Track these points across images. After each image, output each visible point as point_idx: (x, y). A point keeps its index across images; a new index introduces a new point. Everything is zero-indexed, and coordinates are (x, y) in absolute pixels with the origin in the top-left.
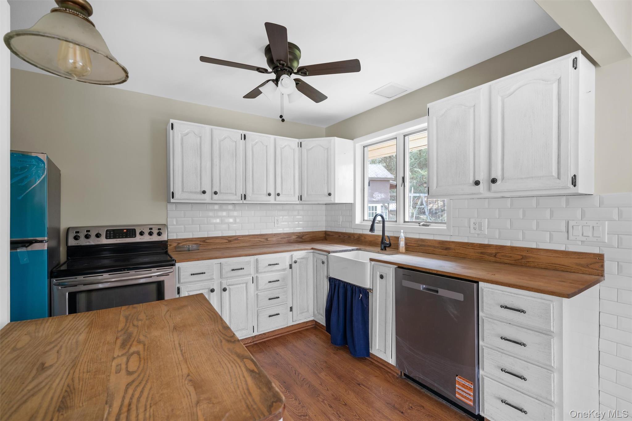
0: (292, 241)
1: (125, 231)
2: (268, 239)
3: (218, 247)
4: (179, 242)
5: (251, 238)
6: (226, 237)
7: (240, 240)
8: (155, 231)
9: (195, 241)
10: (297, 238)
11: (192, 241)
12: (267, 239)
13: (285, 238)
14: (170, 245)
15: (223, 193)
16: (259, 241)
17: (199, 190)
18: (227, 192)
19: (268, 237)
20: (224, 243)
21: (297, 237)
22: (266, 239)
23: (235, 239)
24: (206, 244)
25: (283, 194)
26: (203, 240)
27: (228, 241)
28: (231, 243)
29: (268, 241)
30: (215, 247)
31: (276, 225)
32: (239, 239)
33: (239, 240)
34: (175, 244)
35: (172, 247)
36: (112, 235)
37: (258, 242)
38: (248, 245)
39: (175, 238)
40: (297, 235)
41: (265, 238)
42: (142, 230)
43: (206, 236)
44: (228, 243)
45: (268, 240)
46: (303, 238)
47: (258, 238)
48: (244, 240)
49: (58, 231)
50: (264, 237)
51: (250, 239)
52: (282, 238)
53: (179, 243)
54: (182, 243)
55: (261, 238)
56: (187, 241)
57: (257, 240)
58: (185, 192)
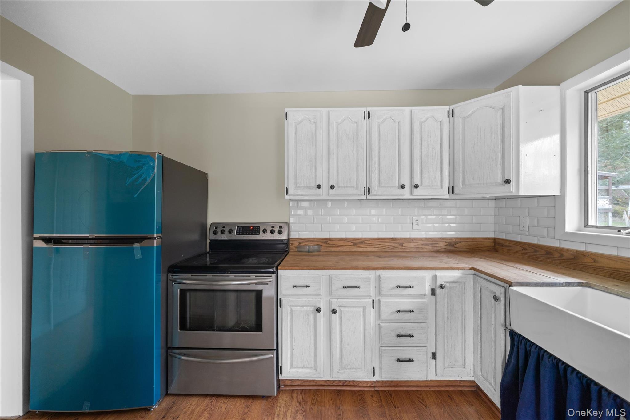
0: (438, 249)
1: (252, 228)
2: (404, 245)
3: (341, 250)
4: (301, 241)
5: (381, 242)
6: (350, 239)
7: (367, 243)
8: (277, 230)
9: (316, 241)
10: (446, 245)
11: (313, 241)
12: (402, 245)
13: (427, 245)
14: (292, 244)
16: (392, 246)
17: (313, 184)
18: (346, 186)
19: (404, 242)
20: (347, 246)
21: (446, 244)
23: (361, 243)
24: (327, 245)
25: (423, 185)
26: (324, 240)
27: (352, 244)
28: (356, 246)
29: (403, 247)
30: (338, 249)
31: (415, 227)
32: (366, 242)
34: (297, 244)
35: (293, 246)
36: (241, 231)
37: (389, 247)
38: (377, 250)
39: (297, 237)
40: (446, 242)
41: (399, 243)
42: (265, 227)
43: (328, 237)
44: (352, 246)
45: (403, 246)
46: (457, 246)
47: (389, 242)
48: (372, 244)
50: (397, 242)
51: (379, 243)
52: (423, 245)
53: (300, 243)
54: (303, 243)
55: (394, 243)
56: (308, 241)
57: (388, 245)
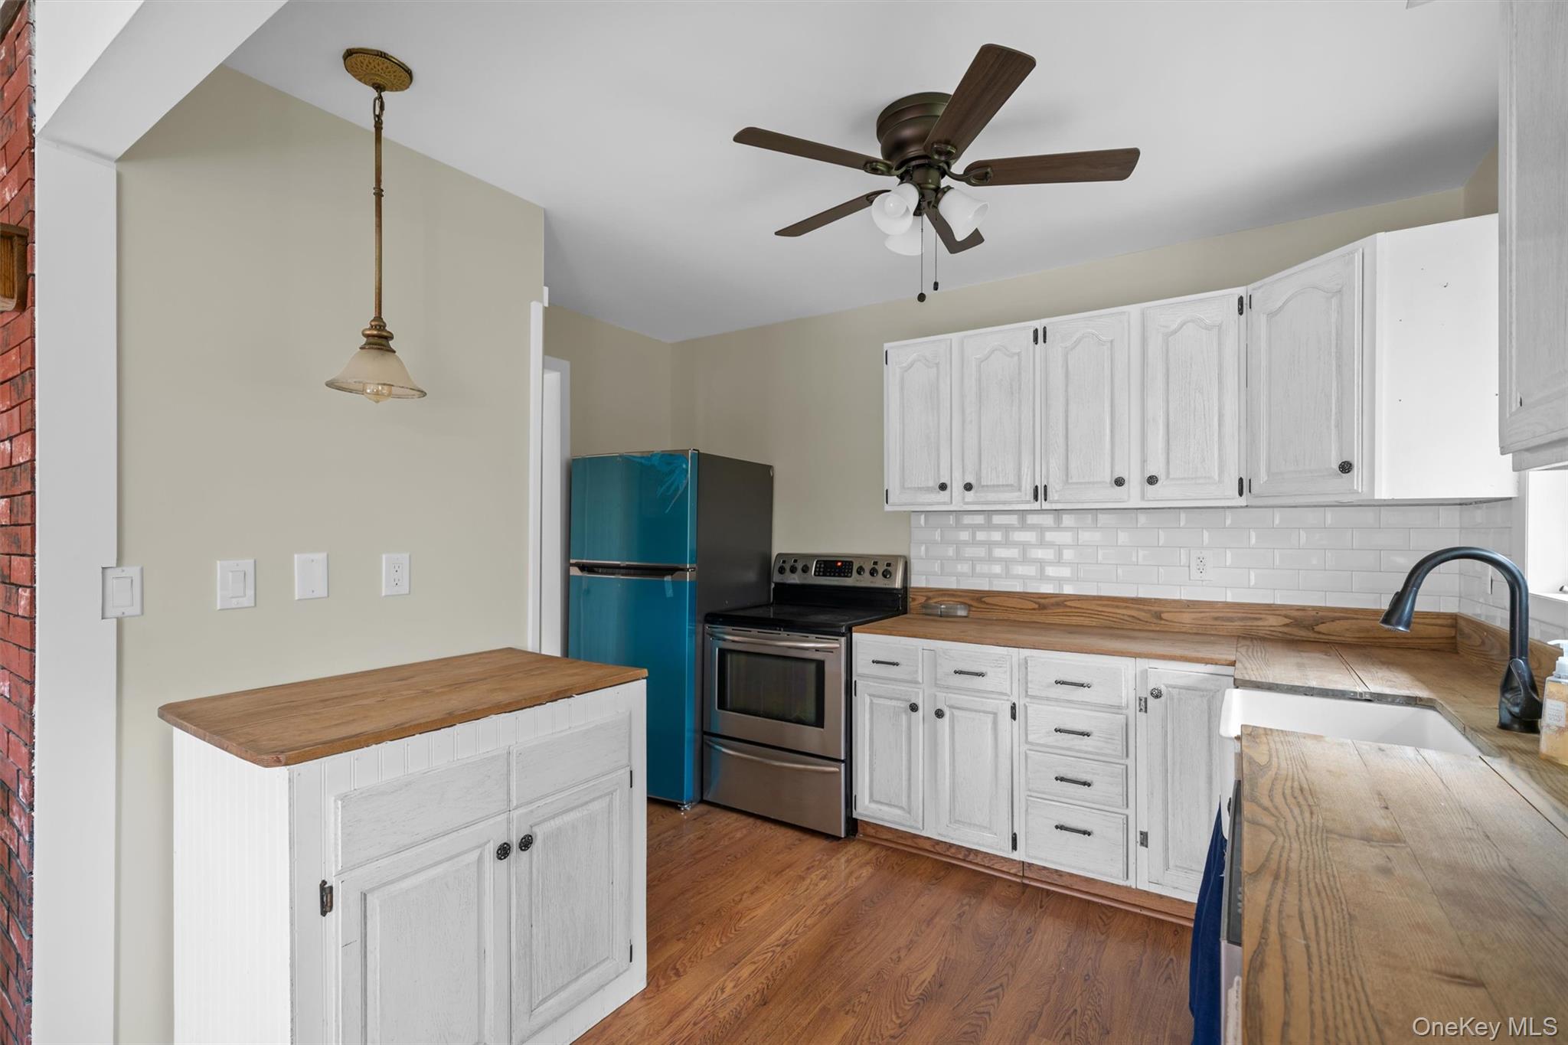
0: (1261, 633)
1: (839, 564)
2: (1164, 616)
3: (1012, 617)
4: (930, 594)
5: (1104, 606)
6: (1032, 596)
7: (1071, 607)
8: (881, 569)
9: (960, 596)
10: (1286, 625)
11: (953, 595)
12: (1158, 616)
13: (1230, 620)
14: (914, 600)
15: (987, 486)
16: (1133, 617)
17: (933, 483)
18: (995, 483)
19: (1164, 609)
20: (1027, 609)
21: (1287, 621)
22: (1156, 613)
23: (1058, 604)
24: (983, 606)
25: (1171, 476)
26: (977, 595)
27: (1036, 606)
28: (1045, 611)
29: (1163, 622)
30: (1005, 616)
31: (1195, 574)
32: (1068, 603)
33: (1066, 606)
34: (922, 600)
35: (916, 603)
36: (822, 570)
37: (1128, 619)
38: (1094, 624)
39: (923, 585)
40: (1286, 616)
41: (1150, 610)
42: (862, 564)
43: (987, 588)
44: (1037, 611)
45: (1161, 619)
46: (1322, 628)
47: (1126, 608)
48: (1083, 609)
49: (767, 557)
50: (1146, 608)
51: (1100, 609)
52: (1216, 619)
53: (929, 598)
54: (934, 598)
55: (1139, 610)
56: (944, 595)
57: (1123, 615)
58: (908, 488)
